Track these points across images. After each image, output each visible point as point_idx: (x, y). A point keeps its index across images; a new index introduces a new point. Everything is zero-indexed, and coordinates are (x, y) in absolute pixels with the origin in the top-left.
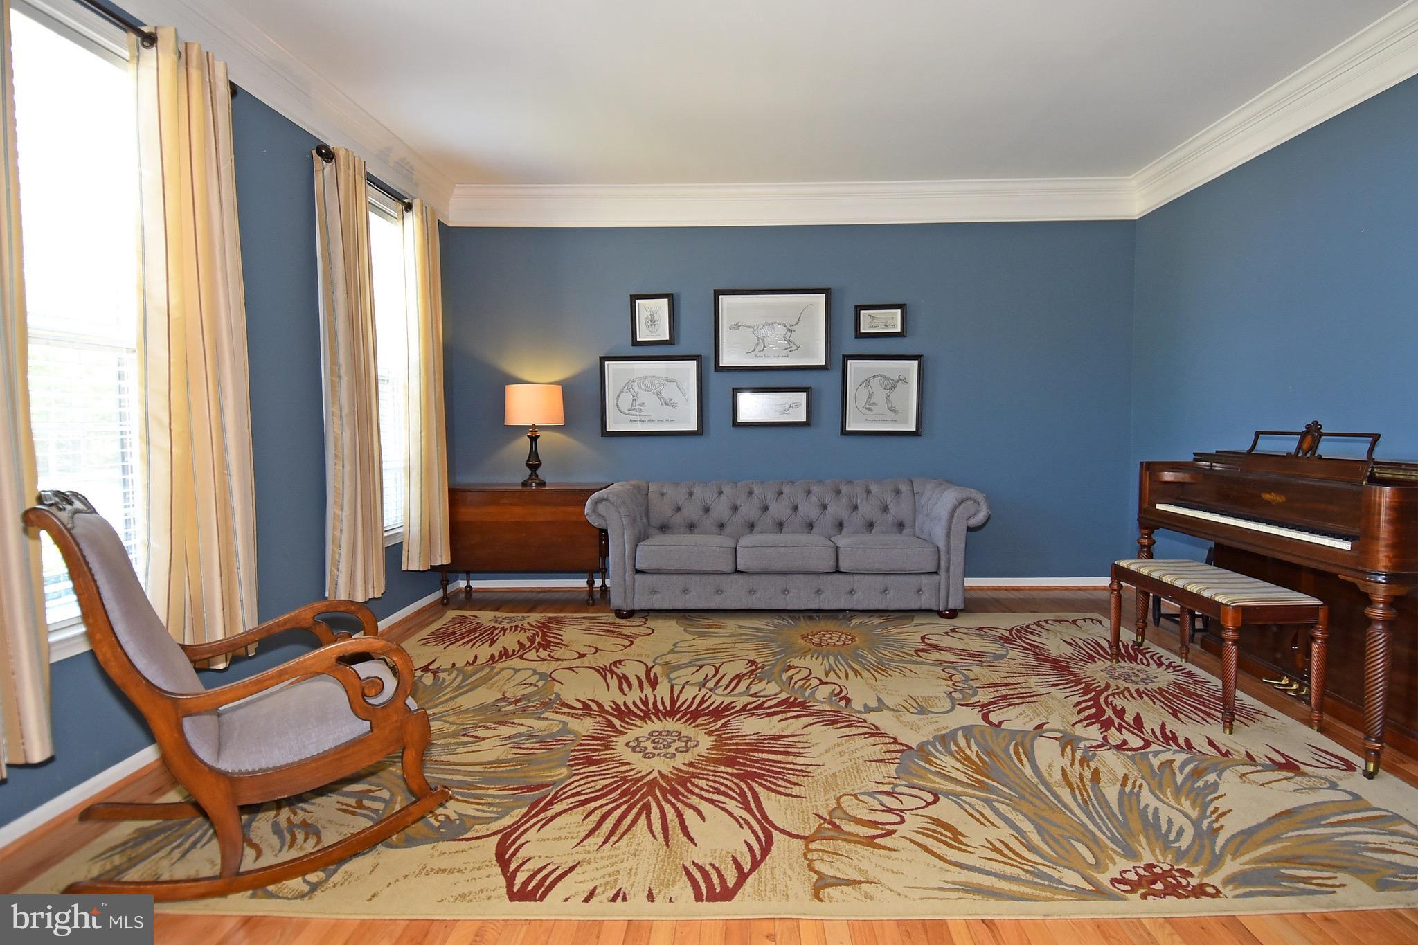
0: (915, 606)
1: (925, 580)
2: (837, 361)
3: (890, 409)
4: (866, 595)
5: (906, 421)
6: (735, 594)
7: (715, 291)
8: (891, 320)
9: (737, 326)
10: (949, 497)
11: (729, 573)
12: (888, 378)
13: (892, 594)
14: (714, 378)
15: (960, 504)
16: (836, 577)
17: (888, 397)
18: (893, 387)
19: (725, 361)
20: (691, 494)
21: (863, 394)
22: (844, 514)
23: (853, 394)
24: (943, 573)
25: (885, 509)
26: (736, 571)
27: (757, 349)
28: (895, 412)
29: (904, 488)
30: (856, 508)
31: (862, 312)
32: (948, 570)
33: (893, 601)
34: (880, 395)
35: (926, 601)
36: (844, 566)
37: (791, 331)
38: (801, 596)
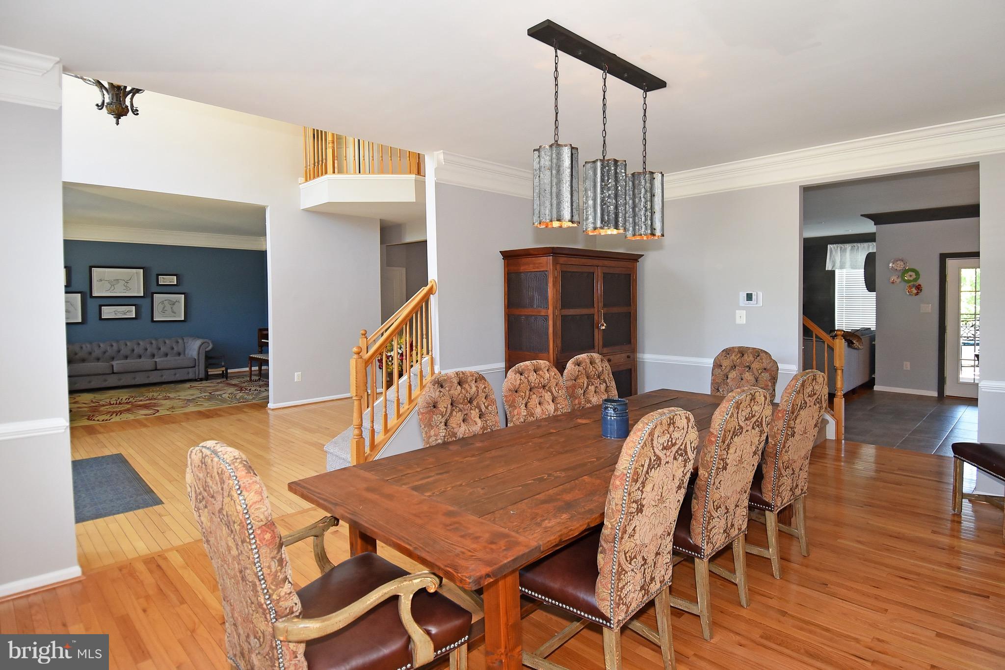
0: (186, 378)
1: (190, 370)
2: (149, 294)
3: (173, 312)
4: (167, 376)
5: (180, 316)
6: (112, 381)
7: (90, 266)
8: (174, 280)
9: (101, 280)
10: (198, 343)
11: (109, 374)
12: (171, 301)
13: (177, 375)
14: (90, 301)
15: (202, 344)
16: (155, 372)
17: (172, 308)
18: (174, 304)
19: (95, 294)
20: (81, 348)
21: (161, 306)
22: (155, 351)
23: (156, 306)
24: (197, 367)
25: (173, 348)
26: (113, 373)
27: (111, 290)
28: (175, 313)
29: (180, 341)
30: (160, 349)
31: (160, 276)
32: (199, 365)
33: (178, 377)
34: (168, 307)
35: (191, 376)
36: (158, 367)
37: (127, 283)
38: (140, 379)
